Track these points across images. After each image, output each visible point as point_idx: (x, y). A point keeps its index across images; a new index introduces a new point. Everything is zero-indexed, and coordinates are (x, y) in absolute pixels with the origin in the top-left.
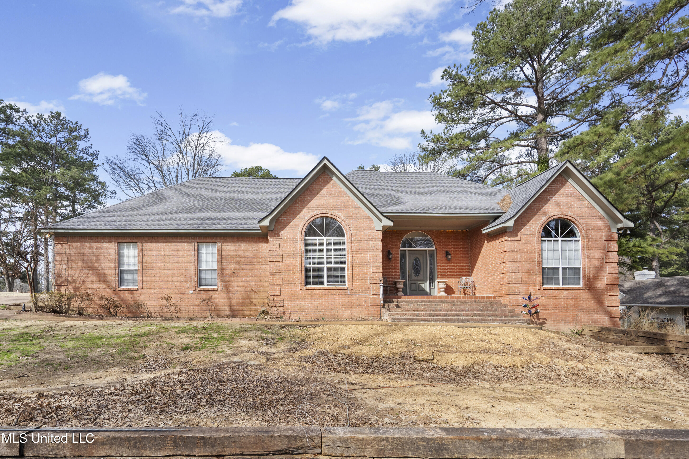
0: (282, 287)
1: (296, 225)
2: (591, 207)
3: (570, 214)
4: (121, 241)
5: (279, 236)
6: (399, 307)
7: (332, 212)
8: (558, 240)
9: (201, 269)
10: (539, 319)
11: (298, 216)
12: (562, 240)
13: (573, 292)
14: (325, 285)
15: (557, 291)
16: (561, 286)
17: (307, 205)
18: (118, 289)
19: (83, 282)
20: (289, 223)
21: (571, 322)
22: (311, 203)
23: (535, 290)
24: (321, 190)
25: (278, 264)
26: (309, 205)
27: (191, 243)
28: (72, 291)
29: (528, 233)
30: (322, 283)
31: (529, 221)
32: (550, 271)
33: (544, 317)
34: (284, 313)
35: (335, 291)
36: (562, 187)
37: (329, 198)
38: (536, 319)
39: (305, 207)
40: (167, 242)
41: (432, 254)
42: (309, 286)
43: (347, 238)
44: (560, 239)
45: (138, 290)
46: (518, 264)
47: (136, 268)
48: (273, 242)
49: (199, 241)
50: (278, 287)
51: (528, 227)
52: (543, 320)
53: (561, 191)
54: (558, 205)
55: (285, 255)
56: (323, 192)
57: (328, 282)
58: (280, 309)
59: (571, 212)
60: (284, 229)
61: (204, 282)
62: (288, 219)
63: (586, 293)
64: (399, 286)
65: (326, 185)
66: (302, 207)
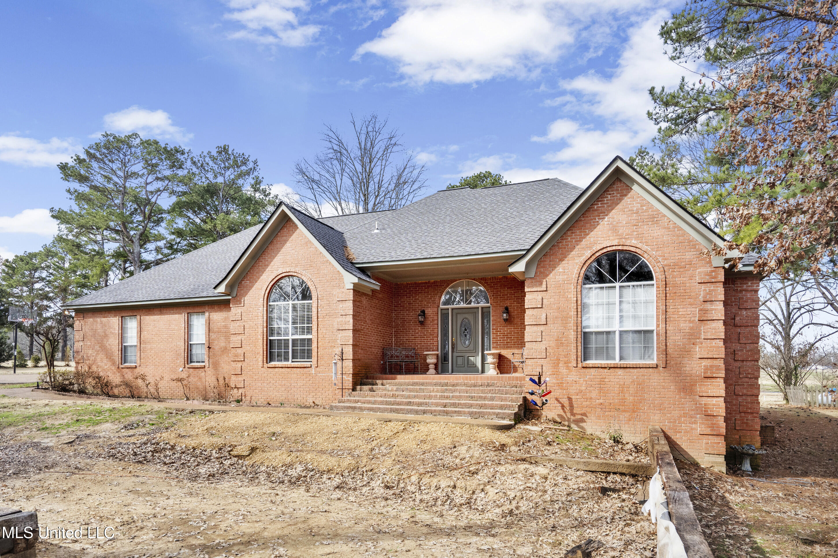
0: (244, 365)
1: (258, 289)
2: (674, 227)
3: (634, 242)
4: (123, 315)
5: (240, 303)
6: (374, 391)
7: (297, 270)
8: (615, 287)
9: (191, 343)
10: (573, 414)
11: (261, 278)
12: (620, 287)
13: (635, 370)
14: (289, 363)
15: (606, 370)
16: (617, 361)
17: (270, 263)
18: (121, 366)
19: (95, 360)
20: (252, 287)
21: (630, 420)
22: (275, 260)
23: (568, 368)
24: (286, 243)
25: (239, 337)
26: (272, 264)
27: (181, 314)
28: (87, 369)
29: (560, 278)
30: (286, 359)
31: (562, 260)
32: (600, 337)
33: (583, 412)
34: (245, 396)
35: (298, 369)
36: (621, 200)
37: (293, 251)
38: (569, 415)
39: (268, 265)
40: (161, 314)
41: (485, 312)
42: (273, 364)
43: (313, 302)
44: (617, 284)
45: (136, 367)
46: (542, 328)
47: (136, 344)
48: (235, 310)
49: (189, 311)
50: (239, 365)
51: (560, 269)
52: (579, 417)
53: (620, 206)
54: (614, 229)
55: (247, 326)
56: (288, 244)
57: (293, 358)
58: (240, 391)
59: (636, 238)
60: (246, 294)
61: (195, 359)
62: (250, 282)
63: (659, 373)
64: (429, 361)
65: (291, 235)
66: (265, 266)
